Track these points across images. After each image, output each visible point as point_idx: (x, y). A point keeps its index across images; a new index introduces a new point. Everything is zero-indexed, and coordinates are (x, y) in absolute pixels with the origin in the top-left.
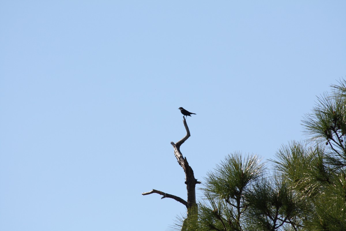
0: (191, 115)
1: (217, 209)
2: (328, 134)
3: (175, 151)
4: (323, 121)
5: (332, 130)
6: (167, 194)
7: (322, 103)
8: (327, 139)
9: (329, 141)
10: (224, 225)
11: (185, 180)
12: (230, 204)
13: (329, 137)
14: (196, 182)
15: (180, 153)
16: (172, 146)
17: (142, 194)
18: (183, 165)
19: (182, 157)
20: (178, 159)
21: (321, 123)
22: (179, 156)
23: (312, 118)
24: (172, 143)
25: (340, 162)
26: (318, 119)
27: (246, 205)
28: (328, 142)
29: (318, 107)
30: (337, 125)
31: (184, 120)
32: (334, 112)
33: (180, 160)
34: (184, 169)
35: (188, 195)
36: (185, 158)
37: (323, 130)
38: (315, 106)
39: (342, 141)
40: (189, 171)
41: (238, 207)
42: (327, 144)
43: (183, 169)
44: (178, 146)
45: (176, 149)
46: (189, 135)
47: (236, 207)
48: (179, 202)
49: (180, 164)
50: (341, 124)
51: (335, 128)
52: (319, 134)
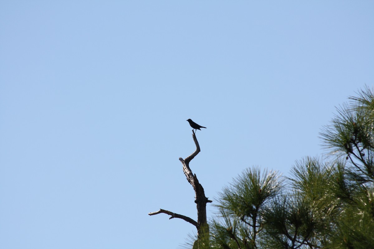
0: (200, 128)
1: (231, 228)
2: (348, 147)
3: (184, 168)
4: (342, 133)
5: (352, 143)
6: (175, 214)
7: (341, 114)
8: (347, 153)
9: (349, 155)
10: (238, 245)
11: (195, 199)
12: (246, 222)
13: (350, 151)
14: (207, 201)
15: (190, 170)
16: (181, 163)
17: (149, 214)
18: (193, 182)
19: (191, 174)
20: (187, 176)
21: (341, 136)
22: (188, 172)
23: (331, 130)
24: (181, 159)
25: (362, 178)
26: (337, 131)
27: (263, 224)
28: (348, 157)
29: (337, 118)
30: (358, 137)
31: (193, 134)
32: (354, 123)
33: (189, 177)
34: (194, 187)
35: (199, 214)
36: (195, 174)
37: (343, 143)
38: (333, 118)
39: (364, 155)
40: (199, 189)
41: (254, 226)
42: (347, 158)
43: (192, 186)
44: (187, 162)
45: (185, 165)
46: (198, 150)
47: (252, 226)
48: (188, 223)
49: (189, 181)
50: (363, 136)
51: (355, 142)
52: (338, 147)
